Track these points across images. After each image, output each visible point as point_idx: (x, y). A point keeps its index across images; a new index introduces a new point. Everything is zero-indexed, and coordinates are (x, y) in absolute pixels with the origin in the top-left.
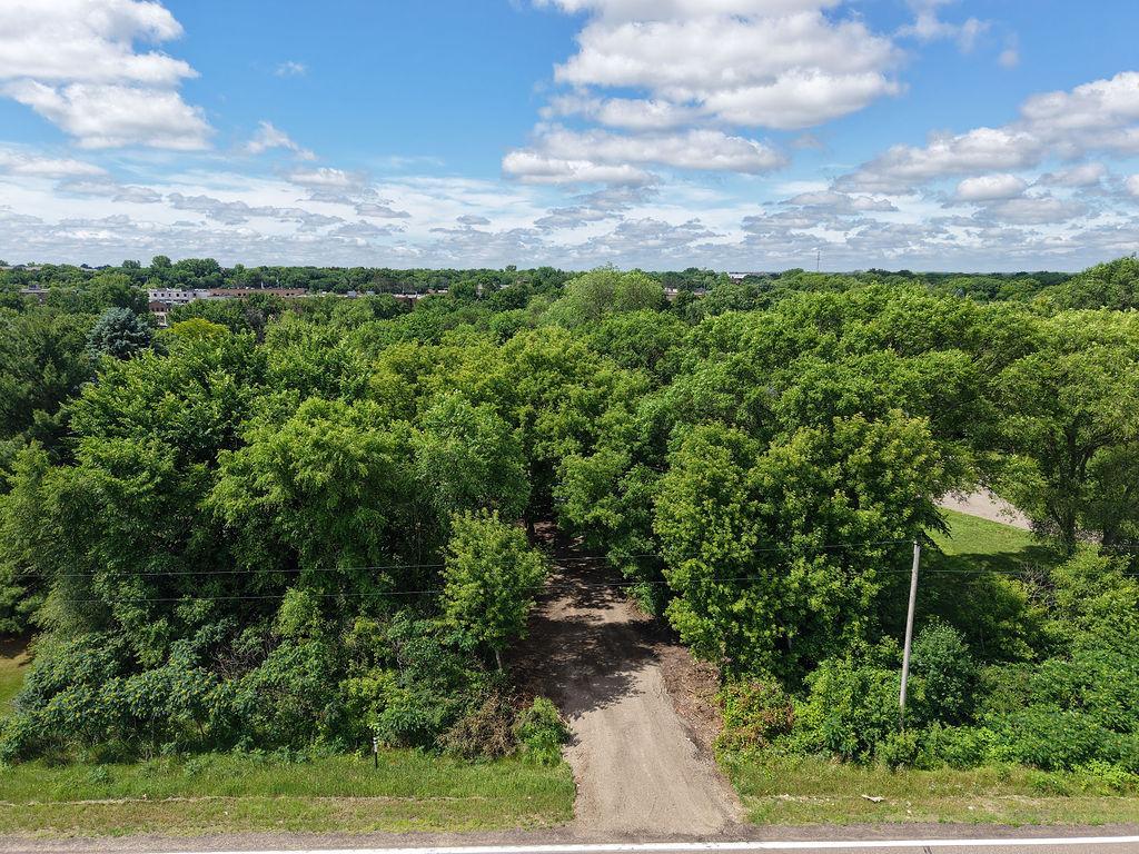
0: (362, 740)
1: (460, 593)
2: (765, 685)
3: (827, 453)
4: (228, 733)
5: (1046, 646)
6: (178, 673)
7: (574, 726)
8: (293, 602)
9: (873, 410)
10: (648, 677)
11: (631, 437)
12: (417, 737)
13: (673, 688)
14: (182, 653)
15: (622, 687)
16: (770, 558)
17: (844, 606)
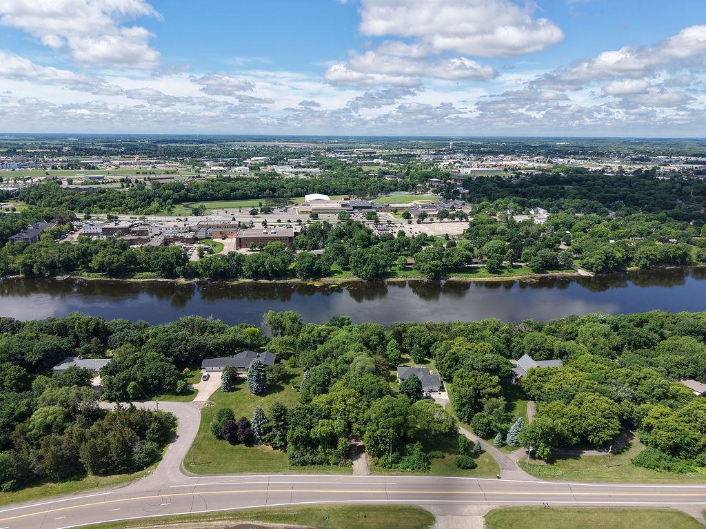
0: (329, 464)
1: (340, 448)
2: (376, 458)
3: (382, 432)
4: (314, 463)
5: (411, 454)
6: (308, 456)
7: (353, 462)
8: (320, 447)
9: (388, 428)
10: (363, 455)
11: (363, 420)
12: (336, 464)
13: (367, 457)
14: (308, 454)
15: (359, 457)
16: (377, 443)
17: (386, 449)
